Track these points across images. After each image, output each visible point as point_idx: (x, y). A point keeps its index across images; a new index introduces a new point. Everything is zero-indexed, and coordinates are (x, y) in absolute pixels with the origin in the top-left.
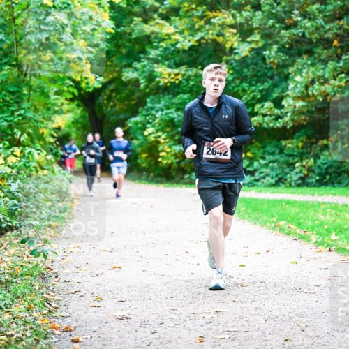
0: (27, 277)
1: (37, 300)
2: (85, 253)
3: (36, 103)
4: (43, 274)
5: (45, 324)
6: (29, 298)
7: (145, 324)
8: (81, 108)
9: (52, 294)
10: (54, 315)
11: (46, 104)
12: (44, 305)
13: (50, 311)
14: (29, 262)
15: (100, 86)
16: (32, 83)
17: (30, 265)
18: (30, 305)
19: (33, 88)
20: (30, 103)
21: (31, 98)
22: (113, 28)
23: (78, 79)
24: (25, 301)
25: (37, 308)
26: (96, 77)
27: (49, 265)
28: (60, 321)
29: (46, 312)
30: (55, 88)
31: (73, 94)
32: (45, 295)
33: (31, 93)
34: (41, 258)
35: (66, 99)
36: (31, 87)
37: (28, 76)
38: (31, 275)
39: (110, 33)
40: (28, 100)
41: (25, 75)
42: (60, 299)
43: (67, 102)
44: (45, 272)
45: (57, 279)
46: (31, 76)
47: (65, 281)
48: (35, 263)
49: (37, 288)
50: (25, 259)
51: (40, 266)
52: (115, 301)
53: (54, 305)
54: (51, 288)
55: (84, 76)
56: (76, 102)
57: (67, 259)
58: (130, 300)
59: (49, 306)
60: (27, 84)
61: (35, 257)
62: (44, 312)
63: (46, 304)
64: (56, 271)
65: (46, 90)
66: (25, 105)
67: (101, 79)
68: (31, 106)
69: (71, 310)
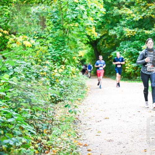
0: (68, 122)
1: (72, 132)
2: (93, 112)
3: (71, 46)
4: (74, 121)
5: (75, 143)
6: (68, 131)
7: (120, 143)
8: (91, 47)
9: (78, 129)
10: (79, 139)
11: (76, 46)
12: (75, 134)
13: (78, 137)
14: (68, 116)
15: (99, 38)
16: (69, 37)
17: (69, 117)
18: (69, 134)
19: (70, 39)
20: (68, 45)
21: (69, 43)
22: (105, 12)
23: (90, 34)
24: (67, 133)
25: (72, 136)
26: (98, 34)
27: (77, 117)
28: (82, 141)
29: (76, 137)
30: (79, 39)
31: (87, 41)
32: (75, 130)
33: (69, 41)
34: (74, 114)
35: (84, 44)
36: (69, 38)
37: (68, 33)
38: (69, 121)
39: (103, 14)
40: (68, 44)
41: (66, 33)
42: (82, 132)
43: (85, 45)
44: (75, 120)
45: (80, 123)
46: (69, 34)
47: (84, 124)
48: (71, 116)
49: (72, 127)
50: (67, 114)
51: (73, 117)
52: (106, 133)
53: (79, 134)
54: (78, 127)
55: (92, 33)
56: (89, 45)
57: (85, 114)
58: (113, 133)
59: (77, 135)
60: (67, 37)
61: (71, 113)
62: (75, 138)
63: (76, 134)
64: (80, 119)
65: (75, 40)
66: (66, 46)
67: (100, 35)
68: (69, 47)
69: (87, 137)
